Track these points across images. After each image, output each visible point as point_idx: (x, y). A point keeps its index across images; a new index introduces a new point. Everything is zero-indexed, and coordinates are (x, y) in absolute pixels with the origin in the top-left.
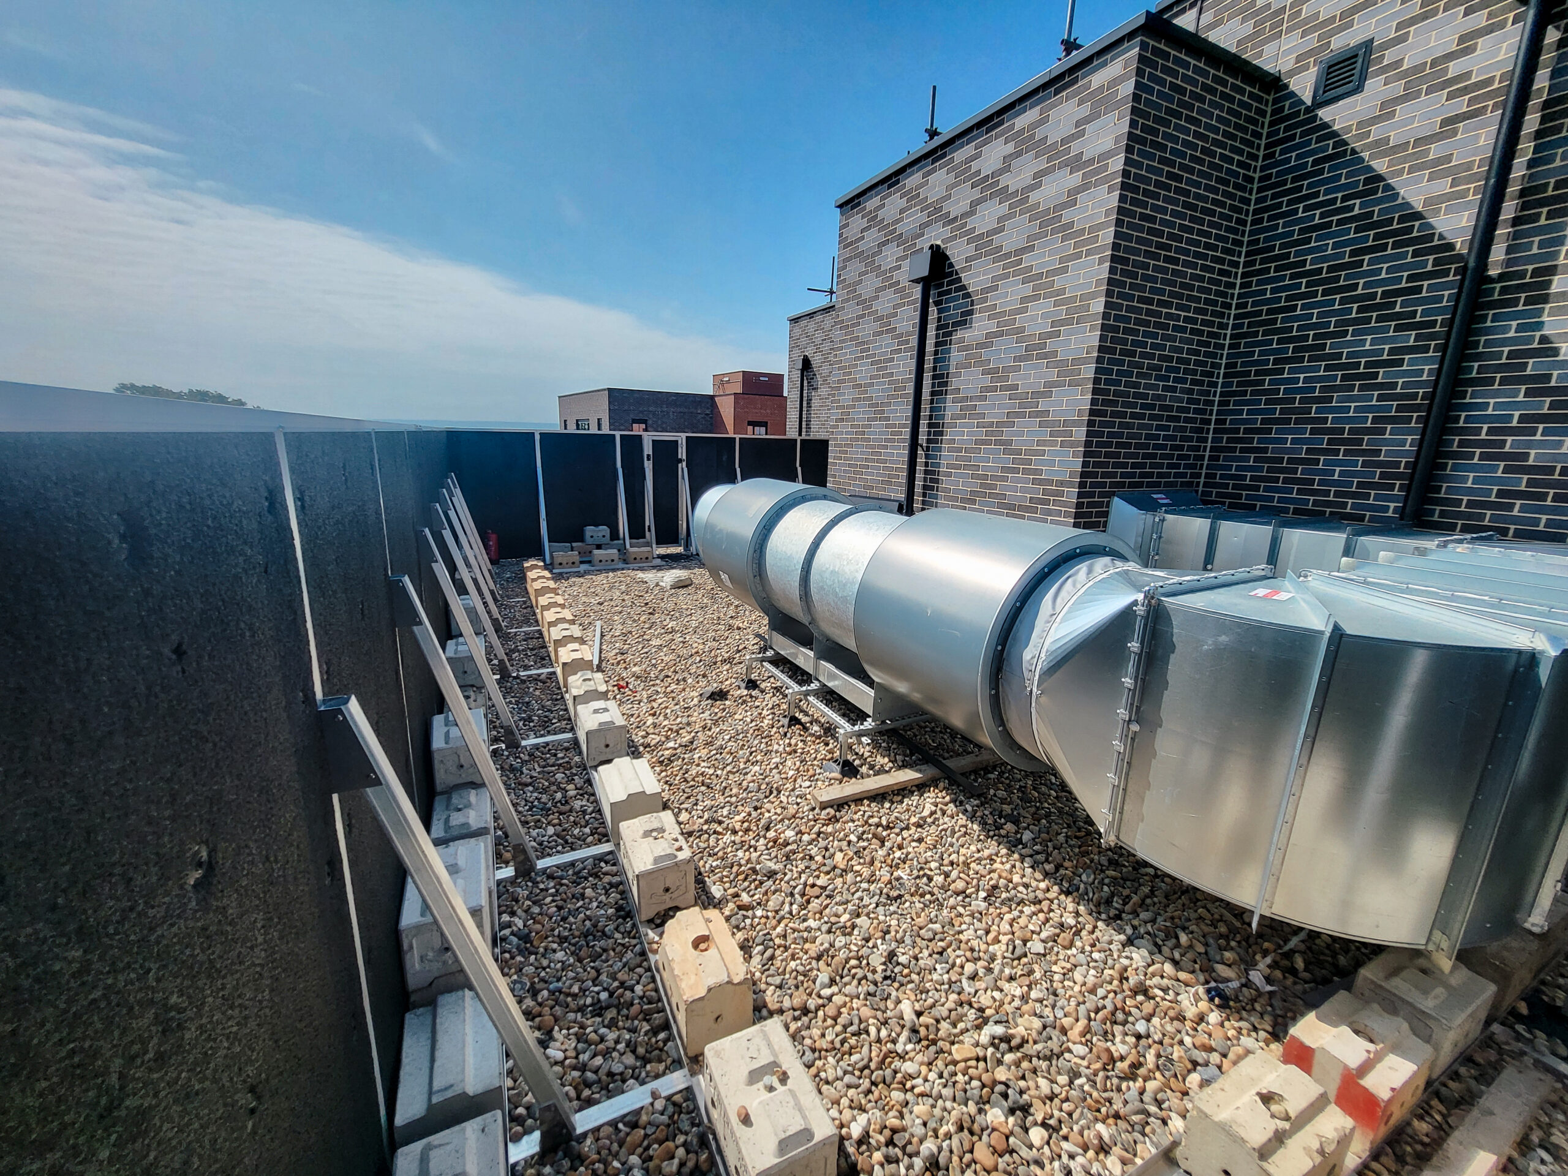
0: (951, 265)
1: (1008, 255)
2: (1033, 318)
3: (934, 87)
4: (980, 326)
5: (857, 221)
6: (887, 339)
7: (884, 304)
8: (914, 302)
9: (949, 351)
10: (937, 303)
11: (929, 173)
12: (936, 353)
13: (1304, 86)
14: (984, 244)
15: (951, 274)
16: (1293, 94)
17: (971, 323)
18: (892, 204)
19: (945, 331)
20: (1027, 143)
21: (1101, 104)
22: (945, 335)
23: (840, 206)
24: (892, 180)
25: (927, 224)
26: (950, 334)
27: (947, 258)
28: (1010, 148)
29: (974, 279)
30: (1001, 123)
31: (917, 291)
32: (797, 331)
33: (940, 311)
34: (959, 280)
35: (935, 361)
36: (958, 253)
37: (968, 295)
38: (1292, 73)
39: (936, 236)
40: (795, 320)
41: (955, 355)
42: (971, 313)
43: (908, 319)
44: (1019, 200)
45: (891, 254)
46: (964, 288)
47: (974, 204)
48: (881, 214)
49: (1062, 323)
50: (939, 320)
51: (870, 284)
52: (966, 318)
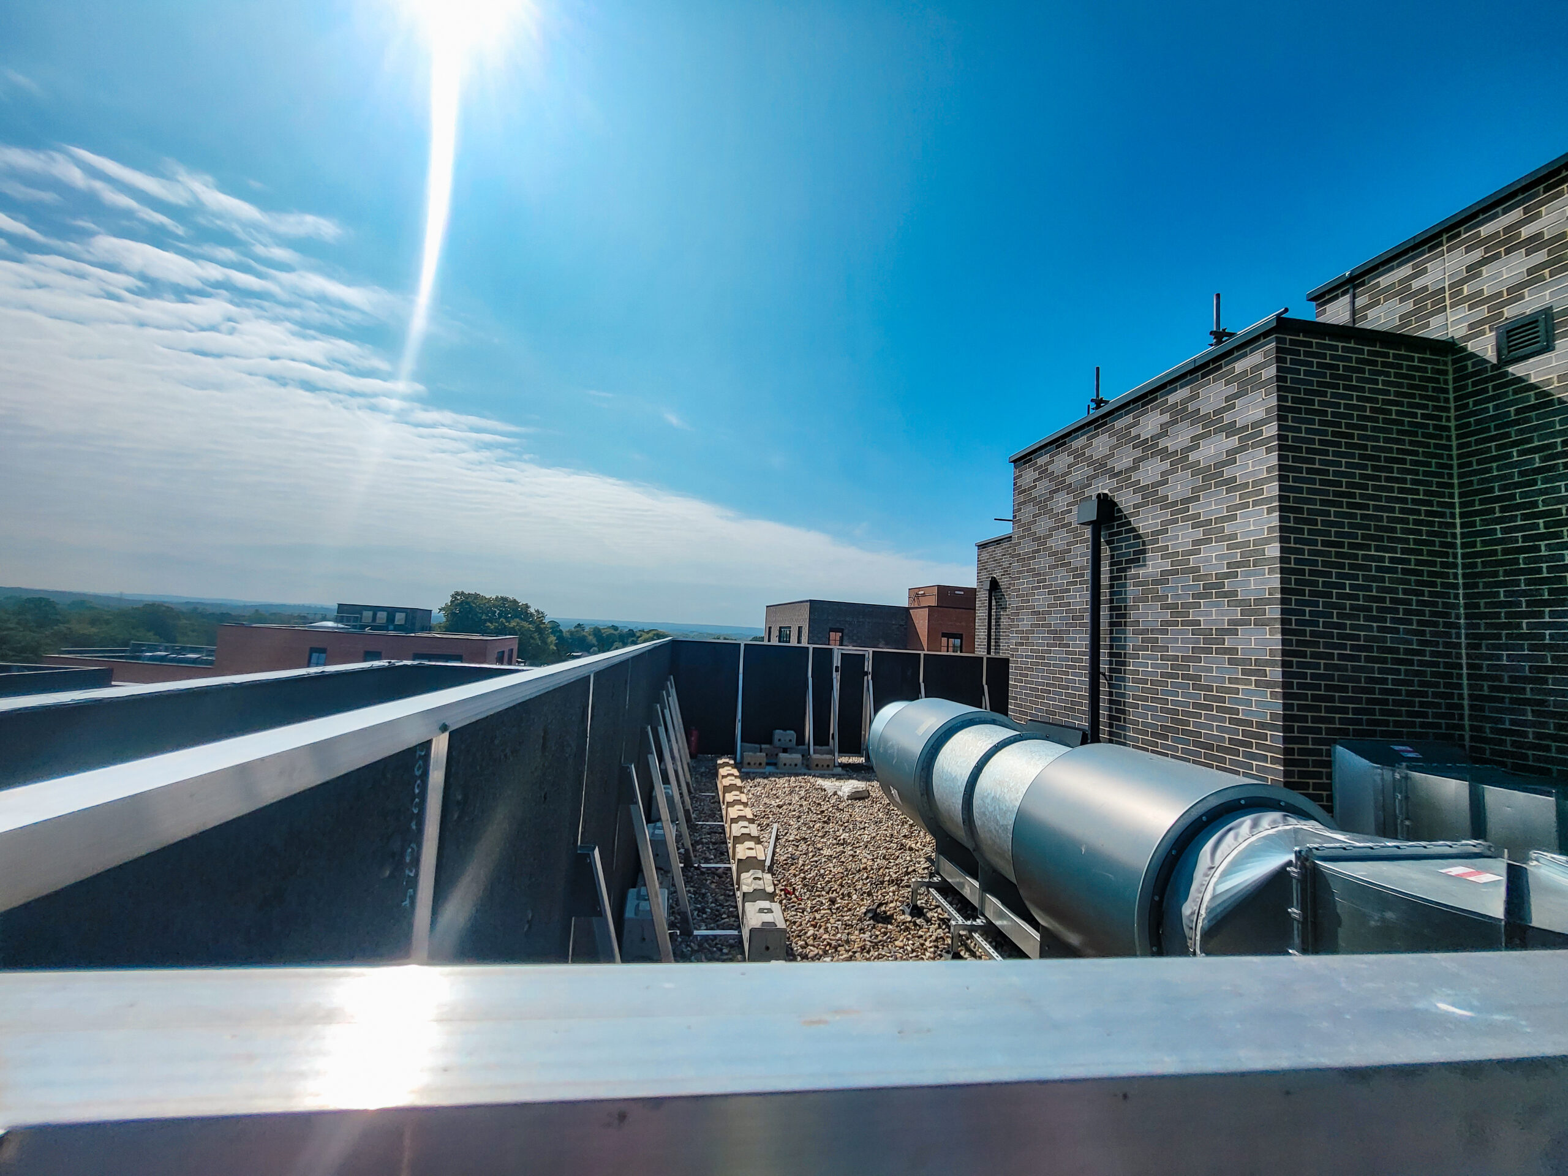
0: (1120, 510)
1: (1175, 503)
2: (1208, 559)
3: (1098, 369)
4: (1154, 565)
5: (1029, 475)
6: (1062, 572)
7: (1058, 541)
8: (1086, 541)
9: (1124, 585)
10: (1108, 543)
11: (1093, 437)
12: (1112, 586)
13: (1486, 347)
14: (1150, 494)
15: (1120, 518)
16: (1472, 355)
17: (1144, 561)
18: (1061, 461)
19: (1119, 570)
20: (1180, 414)
21: (1247, 384)
22: (1118, 571)
23: (1014, 462)
24: (1059, 442)
25: (1095, 477)
26: (1124, 570)
27: (1115, 504)
28: (1166, 418)
29: (1146, 522)
30: (1156, 399)
31: (1088, 533)
32: (985, 555)
33: (1112, 550)
34: (1129, 523)
35: (1112, 594)
36: (1126, 500)
37: (1139, 537)
38: (1467, 338)
39: (1103, 486)
40: (982, 546)
41: (1132, 590)
42: (1144, 552)
43: (1081, 556)
44: (1180, 459)
45: (1061, 501)
46: (1134, 530)
47: (1137, 461)
48: (1050, 468)
49: (1239, 564)
50: (1112, 557)
51: (1043, 525)
52: (1139, 557)
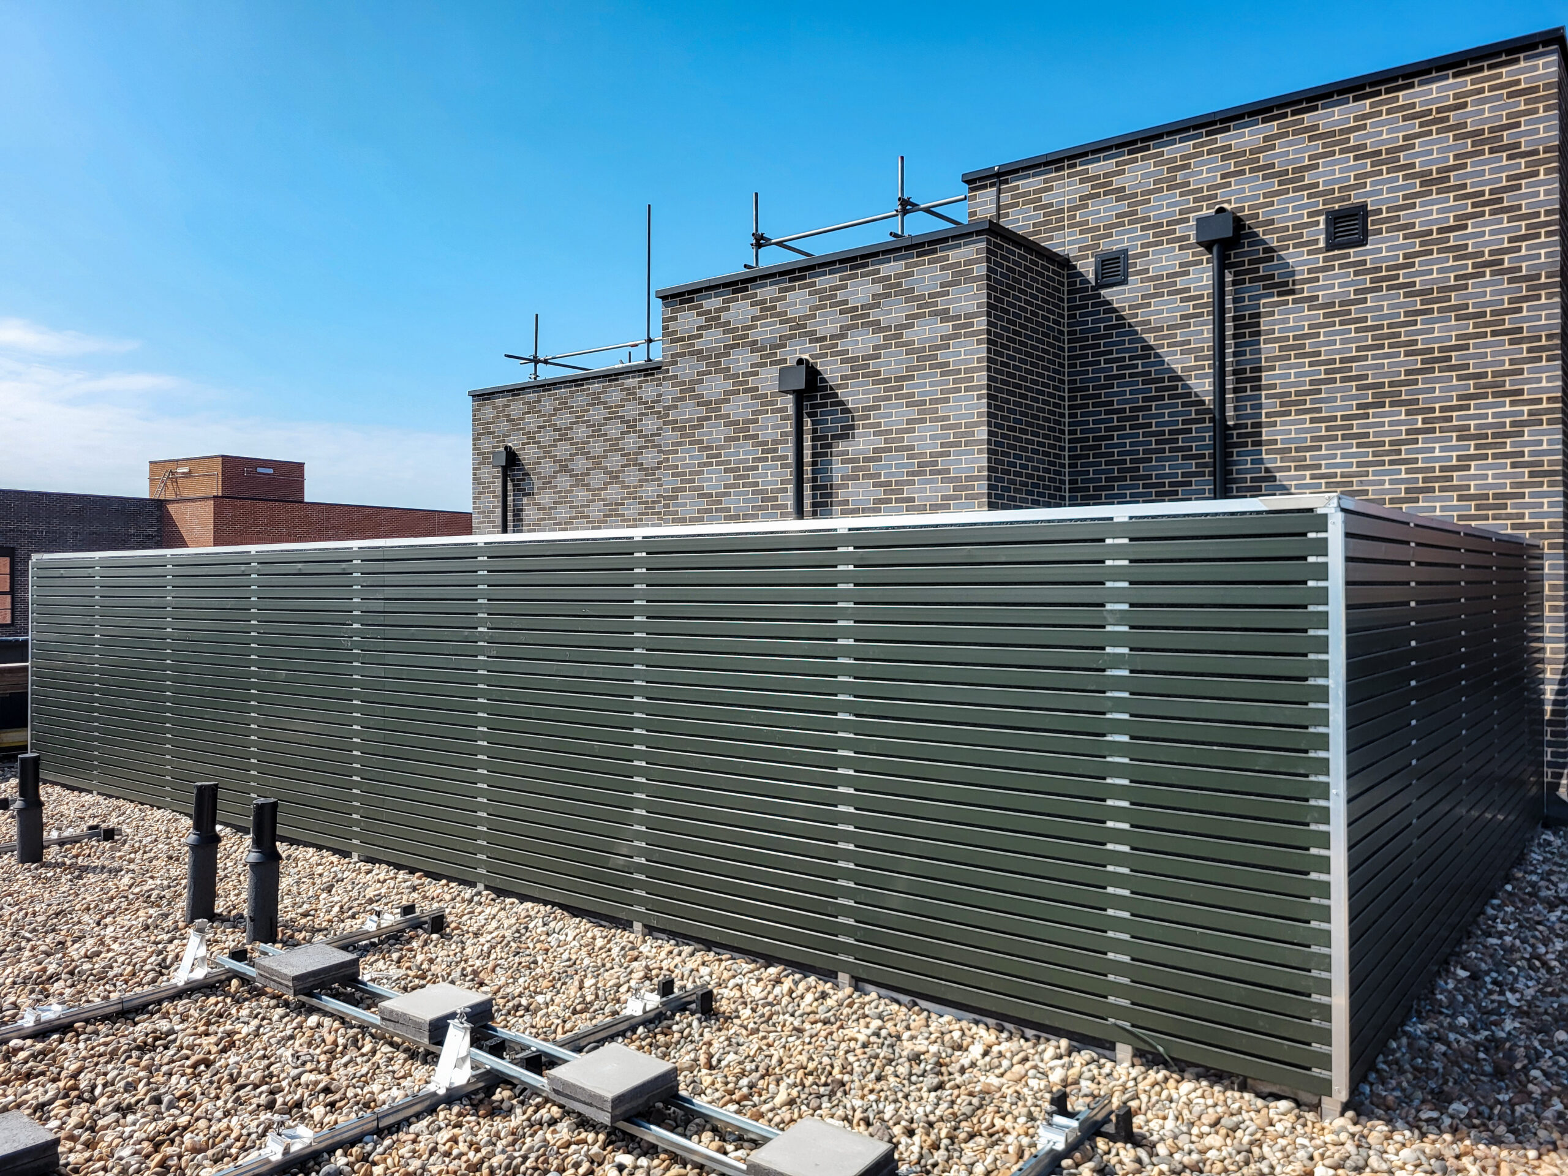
0: (824, 380)
1: (888, 380)
2: (922, 438)
3: (757, 194)
4: (862, 443)
5: (689, 319)
6: (745, 446)
7: (739, 407)
9: (830, 463)
10: (811, 415)
11: (786, 290)
12: (814, 463)
13: (1088, 268)
15: (825, 388)
16: (1080, 274)
17: (853, 437)
18: (740, 310)
19: (825, 443)
20: (895, 288)
21: (961, 276)
22: (824, 446)
23: (664, 299)
24: (737, 287)
25: (792, 337)
26: (830, 446)
27: (819, 373)
28: (879, 288)
29: (855, 395)
30: (867, 265)
31: (788, 403)
32: (489, 412)
33: (814, 423)
34: (836, 395)
35: (814, 472)
36: (831, 370)
37: (848, 411)
38: (1078, 258)
39: (803, 350)
40: (482, 397)
41: (838, 468)
42: (852, 427)
44: (893, 334)
45: (743, 359)
46: (842, 403)
47: (844, 329)
49: (951, 444)
50: (815, 431)
51: (714, 386)
52: (847, 432)
